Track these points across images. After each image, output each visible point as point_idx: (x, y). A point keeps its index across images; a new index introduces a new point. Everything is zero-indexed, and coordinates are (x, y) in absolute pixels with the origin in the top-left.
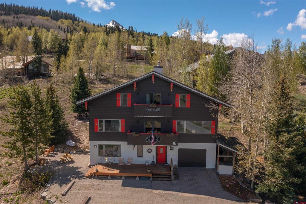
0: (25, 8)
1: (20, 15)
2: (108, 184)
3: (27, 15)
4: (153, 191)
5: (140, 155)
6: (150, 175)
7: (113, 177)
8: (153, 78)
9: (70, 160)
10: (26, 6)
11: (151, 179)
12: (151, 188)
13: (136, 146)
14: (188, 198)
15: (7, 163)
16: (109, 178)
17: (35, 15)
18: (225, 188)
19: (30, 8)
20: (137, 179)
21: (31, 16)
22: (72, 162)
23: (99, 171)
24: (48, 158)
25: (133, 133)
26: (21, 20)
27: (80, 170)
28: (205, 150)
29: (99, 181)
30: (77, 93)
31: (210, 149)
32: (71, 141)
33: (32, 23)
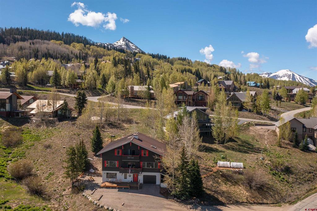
0: (39, 32)
1: (35, 40)
2: (110, 190)
3: (42, 40)
4: (129, 193)
5: (126, 178)
6: (129, 187)
7: (113, 188)
8: (131, 144)
9: (92, 180)
10: (40, 30)
11: (129, 188)
12: (128, 192)
13: (124, 174)
14: (142, 196)
15: (62, 181)
16: (111, 188)
17: (49, 40)
18: (161, 193)
19: (44, 32)
20: (123, 188)
21: (45, 41)
22: (94, 181)
23: (107, 185)
24: (82, 179)
25: (122, 168)
26: (37, 46)
27: (99, 184)
28: (156, 176)
29: (106, 189)
30: (95, 141)
31: (158, 175)
32: (92, 169)
33: (47, 49)
